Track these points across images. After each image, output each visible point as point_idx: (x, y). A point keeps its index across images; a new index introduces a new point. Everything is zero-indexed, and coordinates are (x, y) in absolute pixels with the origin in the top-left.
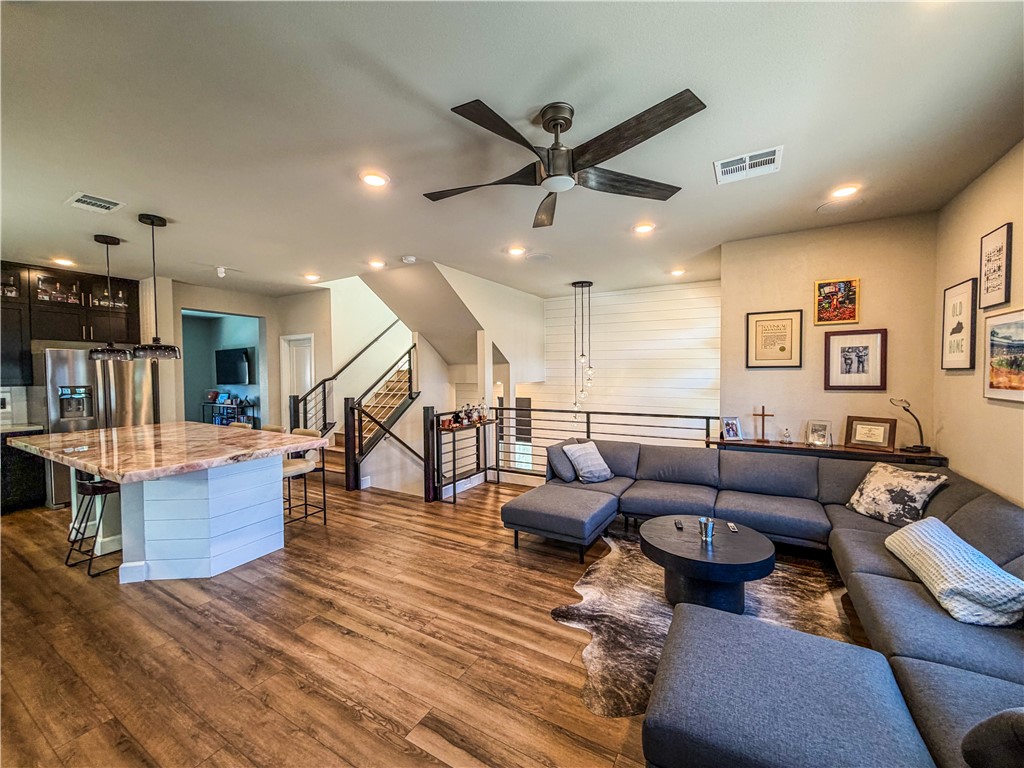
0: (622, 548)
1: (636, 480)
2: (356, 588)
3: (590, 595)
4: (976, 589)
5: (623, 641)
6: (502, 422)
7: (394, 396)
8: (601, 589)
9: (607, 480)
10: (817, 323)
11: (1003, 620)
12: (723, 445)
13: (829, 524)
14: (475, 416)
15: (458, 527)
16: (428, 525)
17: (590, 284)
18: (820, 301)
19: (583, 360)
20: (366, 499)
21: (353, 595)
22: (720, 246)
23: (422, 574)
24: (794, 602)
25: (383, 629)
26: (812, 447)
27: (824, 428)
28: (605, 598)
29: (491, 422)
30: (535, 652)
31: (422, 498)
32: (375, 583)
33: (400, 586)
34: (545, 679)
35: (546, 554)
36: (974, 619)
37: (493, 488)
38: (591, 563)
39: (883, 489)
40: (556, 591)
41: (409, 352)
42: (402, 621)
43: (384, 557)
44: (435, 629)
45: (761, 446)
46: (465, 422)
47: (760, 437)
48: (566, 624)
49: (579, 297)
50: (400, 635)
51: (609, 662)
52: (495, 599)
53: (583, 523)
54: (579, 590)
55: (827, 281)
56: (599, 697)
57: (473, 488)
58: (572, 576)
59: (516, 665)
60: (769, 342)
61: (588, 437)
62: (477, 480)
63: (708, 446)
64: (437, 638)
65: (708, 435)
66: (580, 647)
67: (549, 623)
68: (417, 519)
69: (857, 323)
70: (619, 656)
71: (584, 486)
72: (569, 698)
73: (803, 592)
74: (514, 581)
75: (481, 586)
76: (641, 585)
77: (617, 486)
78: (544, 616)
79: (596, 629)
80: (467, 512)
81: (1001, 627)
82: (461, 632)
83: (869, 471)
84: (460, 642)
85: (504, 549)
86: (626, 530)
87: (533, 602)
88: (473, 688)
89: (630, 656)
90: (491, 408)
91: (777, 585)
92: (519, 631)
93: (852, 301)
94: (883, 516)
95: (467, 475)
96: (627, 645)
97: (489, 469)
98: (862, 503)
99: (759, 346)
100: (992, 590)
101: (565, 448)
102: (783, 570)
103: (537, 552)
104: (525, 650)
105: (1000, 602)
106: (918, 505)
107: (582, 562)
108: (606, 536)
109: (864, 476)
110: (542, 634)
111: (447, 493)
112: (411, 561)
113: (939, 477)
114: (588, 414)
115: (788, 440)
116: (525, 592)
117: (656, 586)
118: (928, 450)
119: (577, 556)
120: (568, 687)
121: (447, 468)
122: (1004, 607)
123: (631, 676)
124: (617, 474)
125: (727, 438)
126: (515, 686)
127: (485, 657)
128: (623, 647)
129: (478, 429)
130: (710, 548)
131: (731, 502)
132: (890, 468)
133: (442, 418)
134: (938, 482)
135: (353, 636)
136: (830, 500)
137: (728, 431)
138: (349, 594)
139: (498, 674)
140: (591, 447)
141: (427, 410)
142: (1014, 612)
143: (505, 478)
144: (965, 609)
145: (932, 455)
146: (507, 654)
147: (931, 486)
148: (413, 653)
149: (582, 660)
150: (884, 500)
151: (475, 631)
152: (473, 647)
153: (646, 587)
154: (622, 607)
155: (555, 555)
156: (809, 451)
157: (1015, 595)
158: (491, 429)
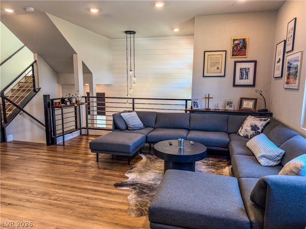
0: (147, 158)
1: (155, 128)
2: (11, 186)
3: (132, 176)
4: (269, 154)
5: (145, 191)
6: (89, 104)
7: (24, 90)
8: (137, 174)
9: (142, 129)
10: (232, 57)
11: (275, 163)
12: (192, 111)
13: (229, 140)
14: (74, 101)
15: (66, 156)
16: (49, 156)
17: (134, 33)
18: (233, 47)
19: (131, 73)
20: (10, 146)
21: (10, 189)
22: (194, 18)
23: (48, 176)
24: (214, 171)
25: (28, 201)
26: (227, 111)
27: (232, 103)
28: (138, 177)
29: (83, 104)
30: (106, 200)
31: (45, 144)
32: (21, 183)
33: (36, 183)
34: (111, 209)
35: (112, 163)
36: (267, 164)
37: (85, 137)
38: (134, 164)
39: (249, 126)
40: (117, 176)
41: (32, 65)
42: (39, 196)
43: (26, 171)
44: (56, 198)
45: (207, 111)
46: (68, 103)
47: (207, 108)
48: (121, 188)
49: (129, 39)
50: (39, 202)
51: (139, 199)
52: (87, 183)
53: (129, 146)
54: (126, 175)
55: (236, 38)
56: (134, 211)
57: (74, 138)
58: (124, 170)
59: (97, 205)
60: (213, 65)
61: (133, 110)
62: (76, 134)
63: (186, 112)
64: (58, 201)
65: (186, 107)
66: (127, 195)
67: (113, 189)
68: (44, 154)
69: (246, 58)
70: (143, 197)
71: (130, 132)
72: (121, 213)
73: (218, 167)
74: (96, 175)
75: (79, 179)
76: (154, 171)
77: (146, 131)
78: (110, 187)
79: (134, 189)
80: (71, 149)
81: (274, 166)
82: (70, 197)
83: (245, 119)
84: (71, 201)
85: (92, 163)
86: (150, 150)
87: (106, 182)
88: (77, 216)
89: (148, 196)
90: (82, 97)
91: (209, 166)
92: (99, 193)
93: (245, 48)
94: (248, 136)
95: (71, 132)
96: (147, 192)
97: (83, 128)
98: (242, 132)
99: (209, 67)
100: (273, 154)
101: (122, 114)
102: (212, 160)
103: (108, 162)
104: (101, 200)
105: (275, 157)
106: (260, 131)
107: (129, 164)
108: (140, 154)
109: (244, 121)
110: (109, 193)
111: (59, 141)
112: (41, 172)
113: (267, 120)
114: (133, 99)
115: (218, 108)
116: (101, 179)
117: (161, 170)
118: (267, 110)
119: (127, 162)
120: (121, 210)
121: (59, 128)
122: (276, 159)
123: (148, 202)
124: (146, 126)
125: (194, 108)
126: (97, 213)
127: (83, 205)
128: (145, 193)
129: (76, 108)
130: (182, 150)
131: (194, 134)
132: (253, 117)
133: (55, 101)
134: (267, 121)
135: (12, 205)
136: (231, 132)
137: (194, 105)
138: (7, 189)
139: (89, 210)
140: (134, 114)
141: (46, 97)
142: (278, 160)
143: (91, 132)
144: (265, 161)
145: (268, 112)
146: (92, 202)
147: (264, 123)
148: (45, 208)
149: (127, 200)
150: (249, 129)
151: (77, 196)
152: (76, 202)
153: (157, 171)
154: (146, 179)
155: (117, 163)
156: (225, 112)
157: (279, 154)
158: (83, 108)
